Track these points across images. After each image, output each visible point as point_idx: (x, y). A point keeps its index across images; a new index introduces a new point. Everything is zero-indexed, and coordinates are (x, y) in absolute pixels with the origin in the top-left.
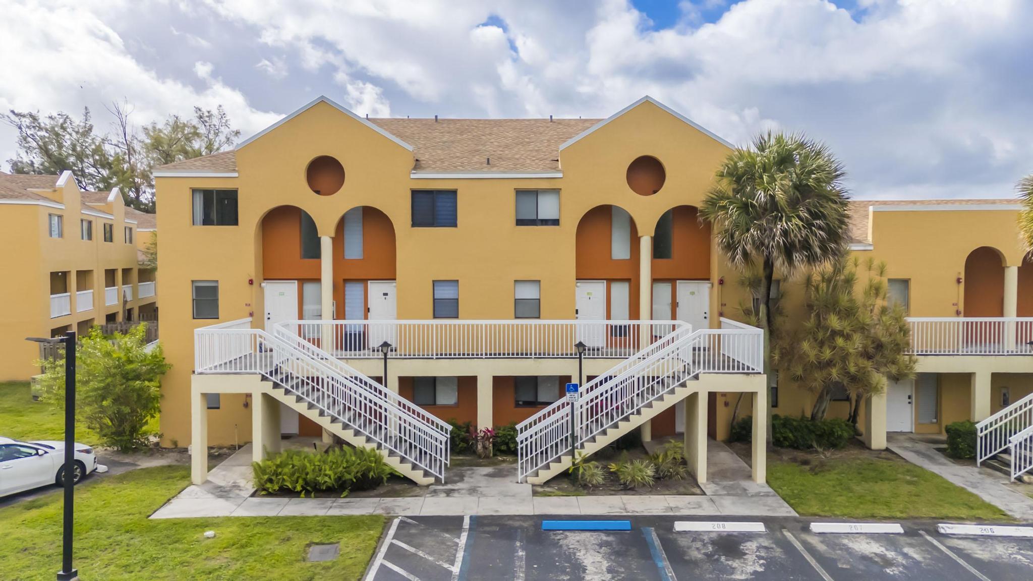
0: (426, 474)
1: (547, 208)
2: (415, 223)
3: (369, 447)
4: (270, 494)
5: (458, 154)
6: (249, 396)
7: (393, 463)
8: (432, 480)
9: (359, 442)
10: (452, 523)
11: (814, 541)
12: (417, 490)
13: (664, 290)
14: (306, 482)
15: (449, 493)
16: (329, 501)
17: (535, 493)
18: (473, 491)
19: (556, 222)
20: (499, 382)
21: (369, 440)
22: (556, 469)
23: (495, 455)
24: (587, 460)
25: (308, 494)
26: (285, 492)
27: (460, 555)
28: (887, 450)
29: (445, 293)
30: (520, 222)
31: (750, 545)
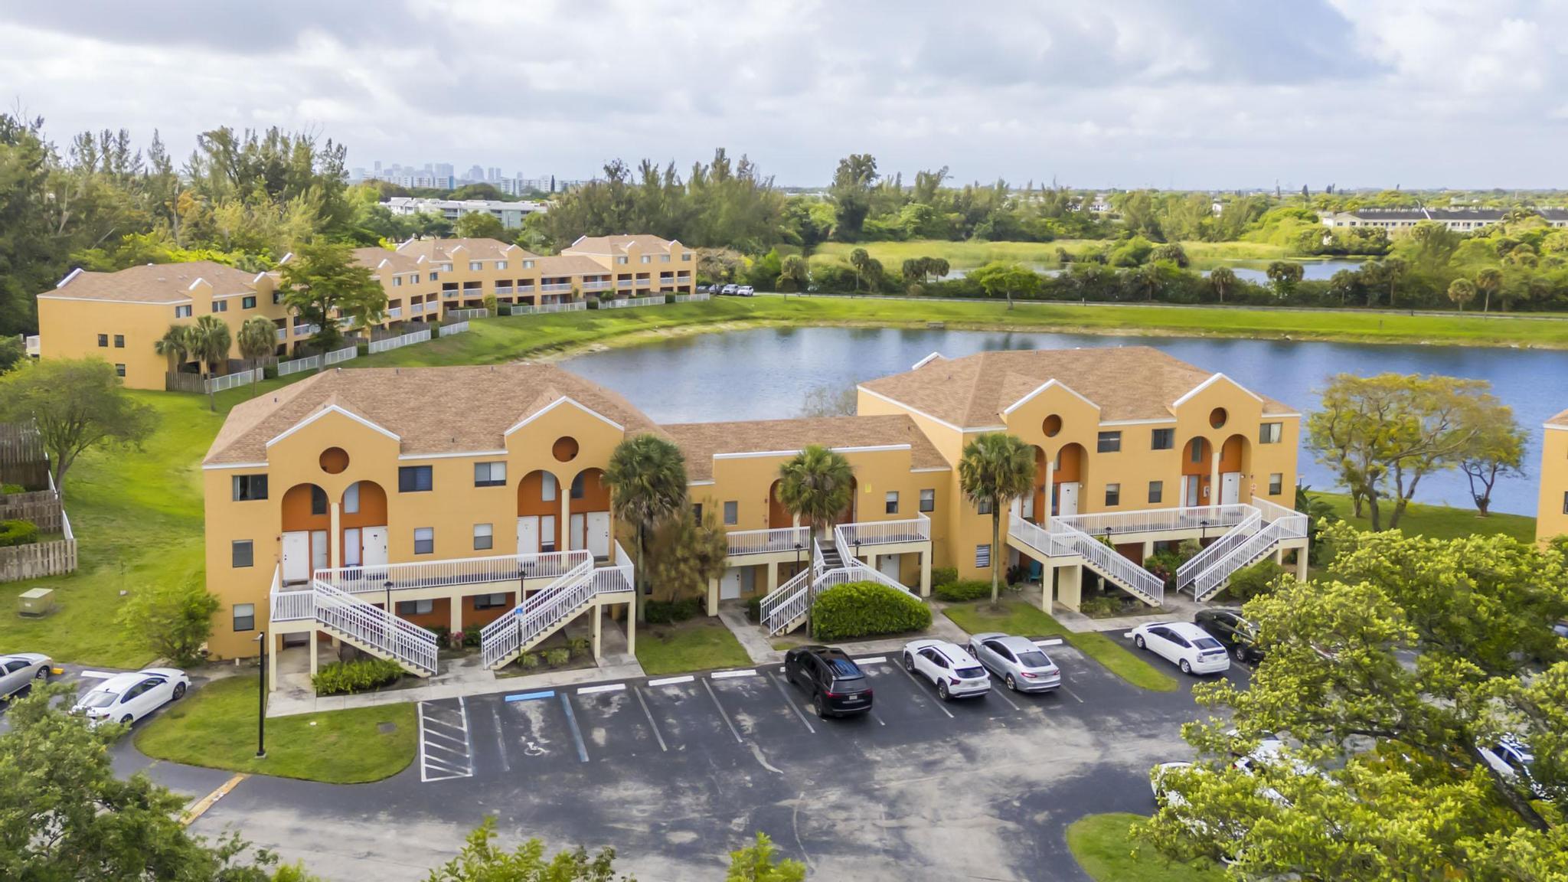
0: (426, 670)
1: (497, 474)
2: (402, 489)
3: (387, 658)
4: (328, 694)
5: (428, 429)
6: (309, 633)
7: (405, 666)
8: (429, 674)
9: (382, 656)
10: (453, 703)
11: (648, 692)
12: (421, 682)
13: (579, 520)
14: (353, 685)
15: (443, 681)
16: (370, 695)
17: (497, 677)
18: (458, 679)
19: (503, 483)
20: (466, 600)
21: (388, 653)
22: (509, 659)
23: (463, 647)
24: (528, 653)
25: (354, 692)
26: (339, 692)
27: (465, 721)
28: (717, 617)
29: (423, 536)
30: (478, 484)
31: (616, 698)
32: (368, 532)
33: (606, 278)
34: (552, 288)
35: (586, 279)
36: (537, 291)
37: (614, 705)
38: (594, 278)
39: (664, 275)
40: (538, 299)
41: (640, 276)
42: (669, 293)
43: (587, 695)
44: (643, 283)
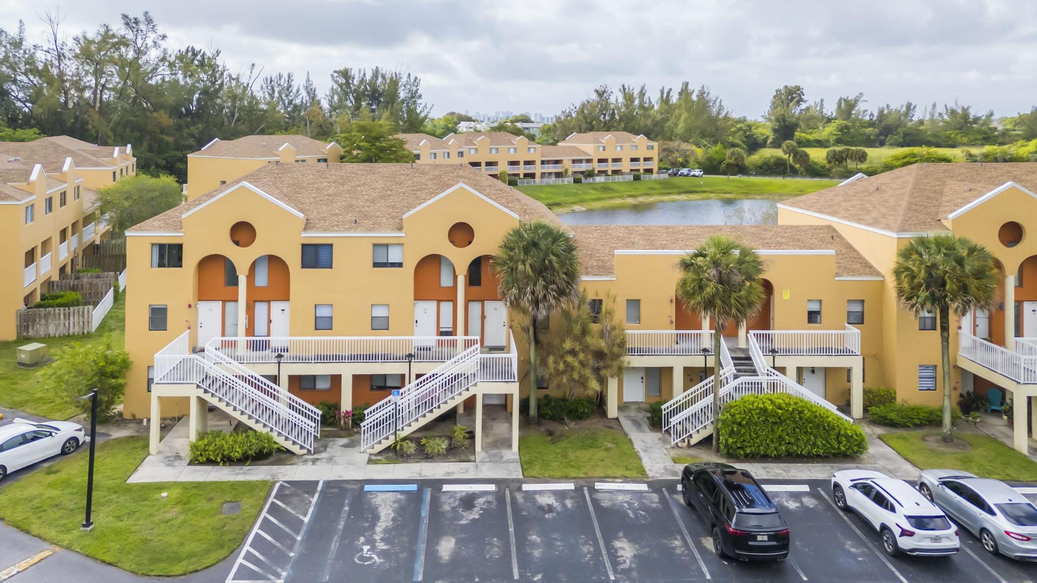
0: (302, 447)
1: (394, 255)
2: (304, 265)
3: (265, 431)
4: (201, 464)
5: (337, 211)
6: (188, 398)
7: (281, 441)
8: (305, 451)
9: (259, 428)
10: (309, 486)
11: (519, 497)
12: (295, 459)
13: (476, 307)
14: (224, 456)
15: (314, 461)
16: (237, 469)
17: (370, 461)
18: (330, 459)
19: (400, 265)
20: (357, 378)
21: (265, 425)
22: (386, 444)
23: (353, 427)
24: (404, 439)
25: (224, 464)
26: (210, 462)
27: (311, 510)
28: (617, 419)
29: (323, 312)
30: (376, 265)
31: (481, 500)
32: (276, 306)
33: (589, 161)
34: (548, 168)
35: (574, 161)
36: (538, 169)
37: (475, 509)
38: (580, 161)
39: (633, 160)
40: (538, 175)
41: (615, 160)
42: (636, 173)
43: (452, 494)
44: (616, 166)
